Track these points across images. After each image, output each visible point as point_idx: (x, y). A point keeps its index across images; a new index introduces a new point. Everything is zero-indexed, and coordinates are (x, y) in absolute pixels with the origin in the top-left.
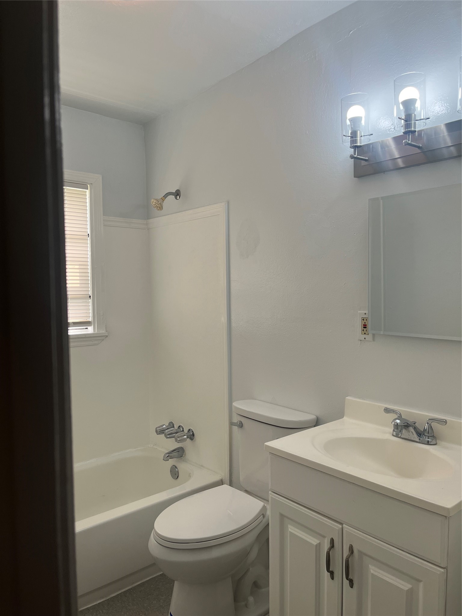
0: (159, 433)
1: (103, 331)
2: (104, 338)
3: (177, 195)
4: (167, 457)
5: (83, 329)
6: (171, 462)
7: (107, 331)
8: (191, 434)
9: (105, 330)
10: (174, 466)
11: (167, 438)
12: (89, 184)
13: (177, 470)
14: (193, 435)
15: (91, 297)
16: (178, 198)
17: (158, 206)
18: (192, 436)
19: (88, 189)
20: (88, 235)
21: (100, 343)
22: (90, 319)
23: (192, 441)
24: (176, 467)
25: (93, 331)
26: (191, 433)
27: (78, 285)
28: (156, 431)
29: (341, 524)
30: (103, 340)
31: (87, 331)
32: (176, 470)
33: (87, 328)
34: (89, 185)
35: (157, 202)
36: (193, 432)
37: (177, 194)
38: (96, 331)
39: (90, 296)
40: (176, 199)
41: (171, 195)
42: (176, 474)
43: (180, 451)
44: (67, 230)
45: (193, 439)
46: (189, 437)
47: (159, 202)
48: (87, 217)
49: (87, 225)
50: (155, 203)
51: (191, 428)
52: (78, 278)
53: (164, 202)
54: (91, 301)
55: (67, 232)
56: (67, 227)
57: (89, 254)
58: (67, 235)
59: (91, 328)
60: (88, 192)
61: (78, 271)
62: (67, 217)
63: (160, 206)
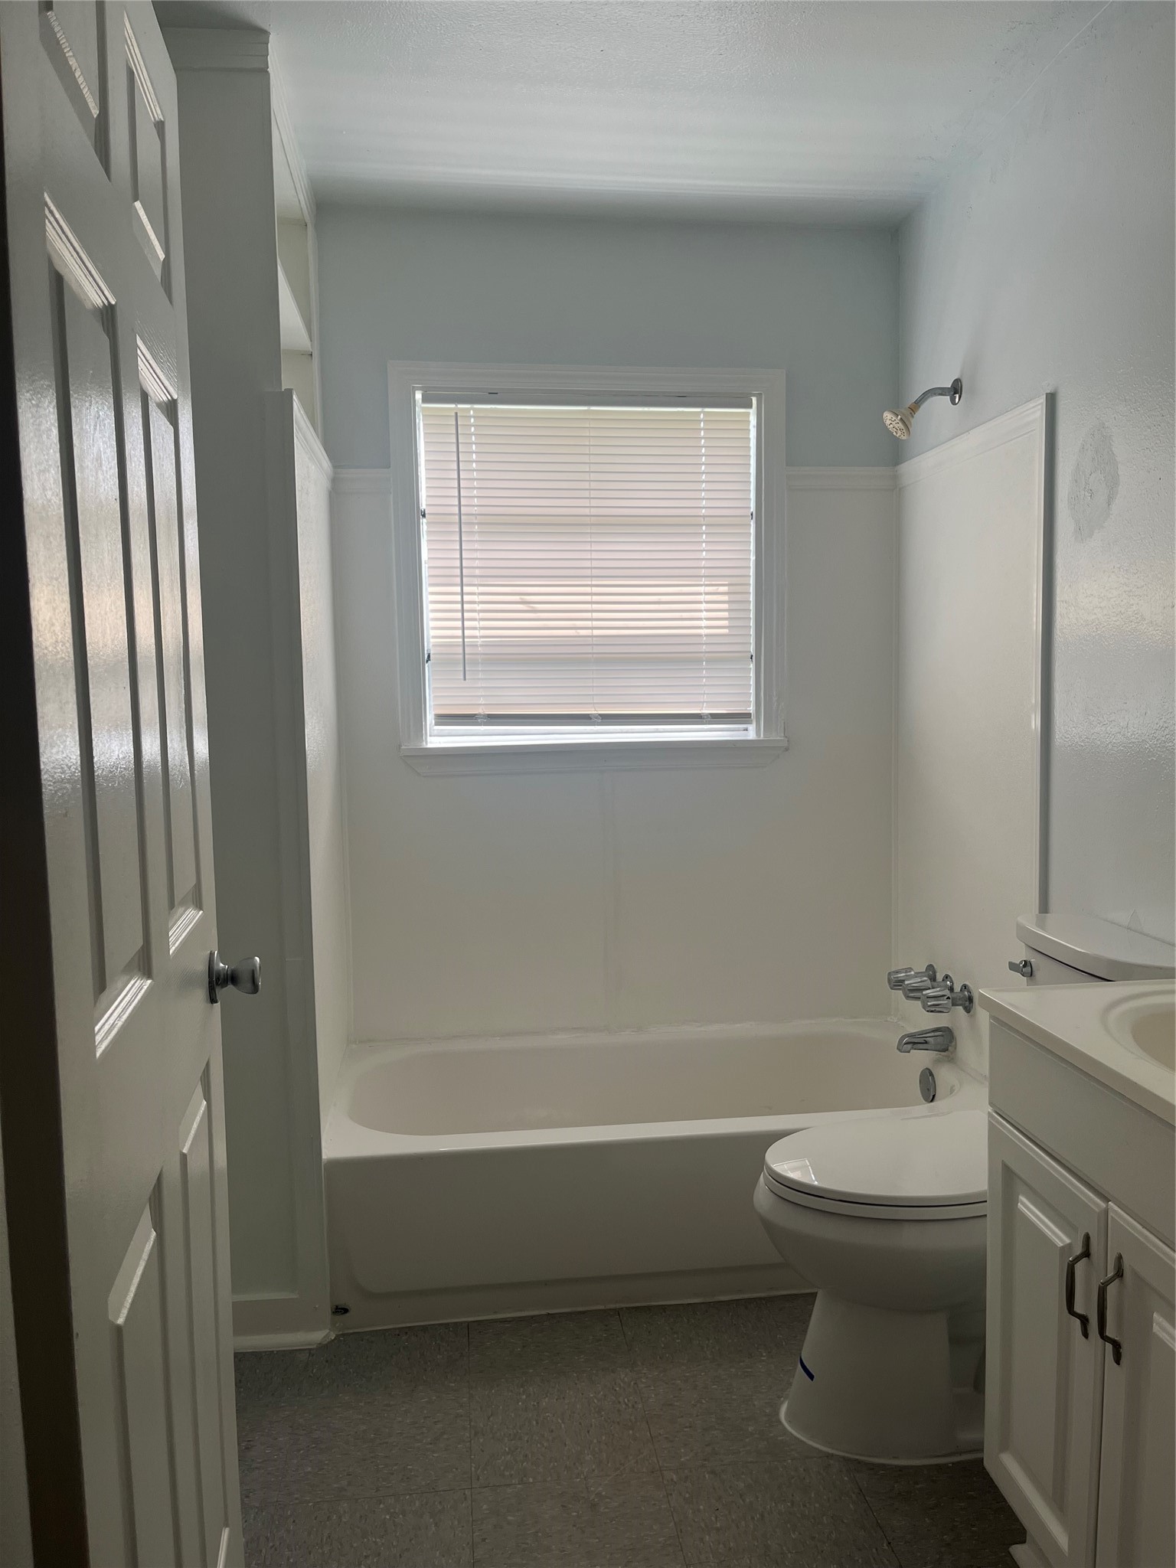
0: (895, 985)
1: (777, 736)
2: (780, 751)
3: (955, 393)
4: (906, 1043)
6: (922, 1058)
7: (786, 737)
8: (966, 996)
9: (783, 735)
10: (927, 1071)
11: (909, 999)
12: (755, 394)
13: (933, 1081)
14: (970, 999)
15: (754, 658)
16: (957, 400)
17: (896, 426)
18: (968, 1002)
19: (750, 406)
20: (752, 514)
21: (773, 762)
22: (751, 708)
23: (969, 1014)
24: (931, 1074)
25: (755, 736)
27: (726, 631)
28: (889, 980)
29: (1107, 1200)
30: (779, 756)
32: (930, 1080)
33: (746, 730)
34: (754, 396)
35: (894, 418)
36: (970, 991)
37: (956, 389)
38: (762, 736)
39: (752, 656)
40: (953, 403)
41: (936, 394)
42: (929, 1089)
43: (942, 1036)
44: (704, 508)
45: (968, 1010)
46: (960, 1002)
47: (899, 417)
48: (750, 473)
49: (750, 490)
50: (891, 422)
51: (967, 983)
52: (726, 614)
53: (915, 416)
54: (752, 666)
55: (704, 511)
56: (703, 499)
57: (753, 558)
58: (704, 516)
59: (752, 728)
60: (752, 413)
61: (725, 598)
62: (704, 477)
63: (902, 426)
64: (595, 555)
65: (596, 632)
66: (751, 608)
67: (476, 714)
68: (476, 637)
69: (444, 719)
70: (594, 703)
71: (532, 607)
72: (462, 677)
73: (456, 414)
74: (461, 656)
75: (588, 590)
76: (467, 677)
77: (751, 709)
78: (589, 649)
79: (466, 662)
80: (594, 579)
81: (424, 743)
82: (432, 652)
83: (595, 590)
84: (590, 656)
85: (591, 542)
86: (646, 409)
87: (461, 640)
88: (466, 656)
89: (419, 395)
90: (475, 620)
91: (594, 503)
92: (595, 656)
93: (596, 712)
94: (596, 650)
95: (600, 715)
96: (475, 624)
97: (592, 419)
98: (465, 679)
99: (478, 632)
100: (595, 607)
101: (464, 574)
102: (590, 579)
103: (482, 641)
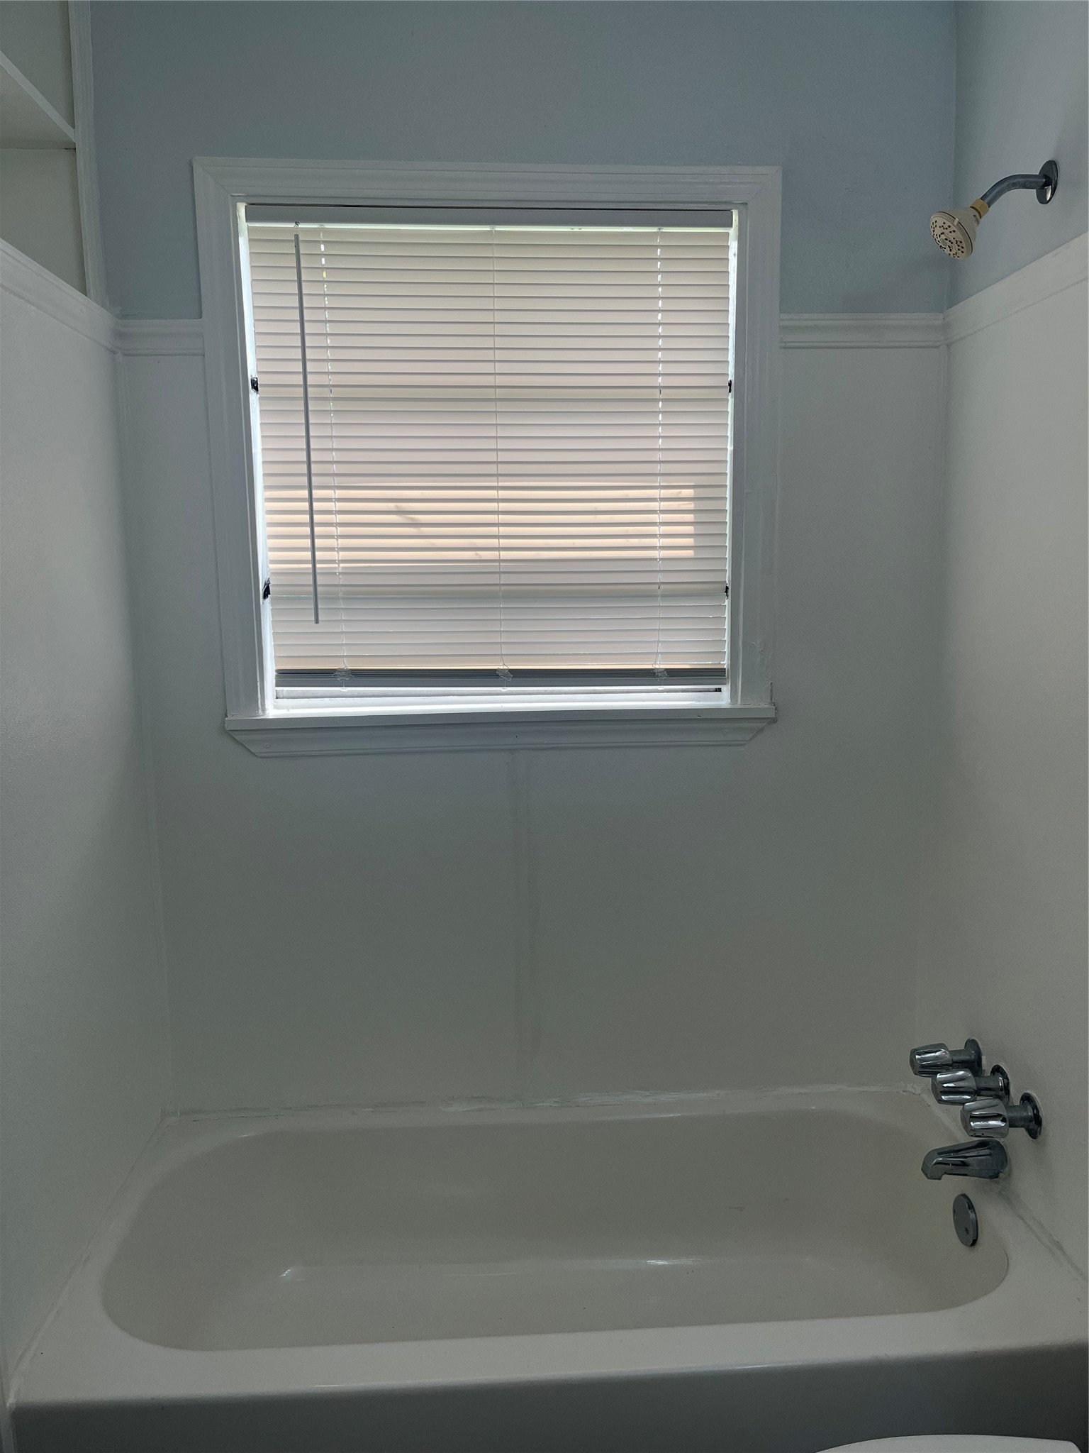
1: (761, 705)
2: (764, 724)
3: (1047, 184)
4: (936, 1164)
5: (708, 691)
6: (953, 1185)
7: (773, 705)
8: (1030, 1114)
9: (770, 701)
10: (965, 1201)
11: (940, 1101)
12: (736, 206)
13: (972, 1215)
14: (1037, 1119)
15: (730, 591)
16: (1049, 196)
17: (951, 236)
18: (1035, 1124)
19: (730, 225)
20: (730, 385)
21: (751, 739)
23: (1034, 1140)
24: (971, 1207)
25: (731, 701)
26: (1028, 1113)
27: (690, 553)
28: (912, 1061)
30: (761, 730)
31: (719, 699)
32: (968, 1215)
33: (719, 690)
34: (736, 208)
35: (948, 223)
36: (1037, 1109)
37: (1046, 181)
38: (739, 702)
39: (727, 588)
40: (1043, 200)
41: (1015, 186)
42: (967, 1230)
43: (990, 1155)
44: (660, 375)
45: (1034, 1134)
46: (1022, 1123)
47: (957, 220)
48: (728, 324)
49: (727, 349)
50: (942, 230)
51: (1033, 1094)
52: (690, 529)
53: (981, 220)
54: (727, 603)
55: (660, 379)
56: (660, 362)
57: (730, 448)
58: (660, 388)
59: (726, 689)
60: (733, 232)
61: (690, 506)
62: (660, 330)
63: (958, 236)
64: (502, 444)
65: (505, 555)
66: (727, 520)
67: (335, 670)
68: (333, 561)
69: (287, 677)
70: (502, 655)
71: (412, 519)
72: (313, 618)
73: (297, 236)
74: (311, 589)
75: (492, 494)
76: (320, 619)
77: (725, 663)
78: (494, 579)
79: (319, 596)
80: (500, 478)
81: (260, 711)
82: (272, 583)
83: (503, 494)
84: (498, 588)
85: (496, 425)
86: (576, 229)
87: (310, 566)
88: (319, 589)
89: (242, 209)
90: (331, 537)
91: (500, 368)
92: (503, 588)
93: (505, 667)
94: (504, 579)
95: (511, 671)
96: (332, 542)
97: (496, 244)
98: (317, 621)
99: (334, 556)
100: (503, 518)
101: (313, 472)
102: (495, 478)
103: (343, 568)
